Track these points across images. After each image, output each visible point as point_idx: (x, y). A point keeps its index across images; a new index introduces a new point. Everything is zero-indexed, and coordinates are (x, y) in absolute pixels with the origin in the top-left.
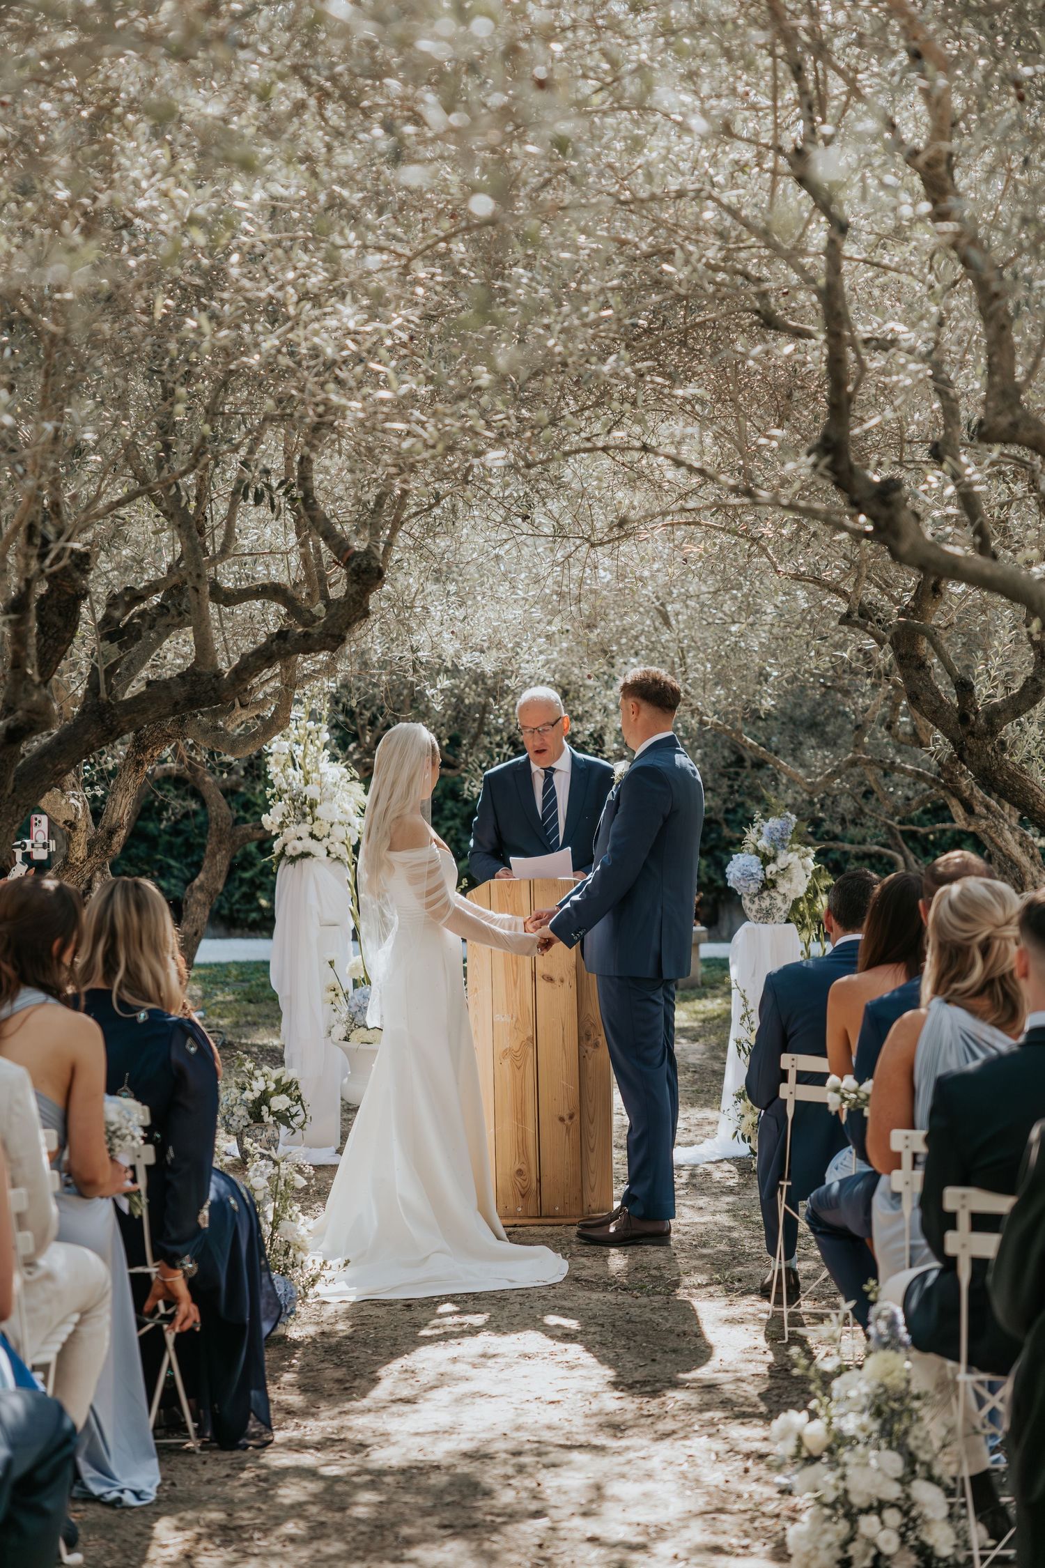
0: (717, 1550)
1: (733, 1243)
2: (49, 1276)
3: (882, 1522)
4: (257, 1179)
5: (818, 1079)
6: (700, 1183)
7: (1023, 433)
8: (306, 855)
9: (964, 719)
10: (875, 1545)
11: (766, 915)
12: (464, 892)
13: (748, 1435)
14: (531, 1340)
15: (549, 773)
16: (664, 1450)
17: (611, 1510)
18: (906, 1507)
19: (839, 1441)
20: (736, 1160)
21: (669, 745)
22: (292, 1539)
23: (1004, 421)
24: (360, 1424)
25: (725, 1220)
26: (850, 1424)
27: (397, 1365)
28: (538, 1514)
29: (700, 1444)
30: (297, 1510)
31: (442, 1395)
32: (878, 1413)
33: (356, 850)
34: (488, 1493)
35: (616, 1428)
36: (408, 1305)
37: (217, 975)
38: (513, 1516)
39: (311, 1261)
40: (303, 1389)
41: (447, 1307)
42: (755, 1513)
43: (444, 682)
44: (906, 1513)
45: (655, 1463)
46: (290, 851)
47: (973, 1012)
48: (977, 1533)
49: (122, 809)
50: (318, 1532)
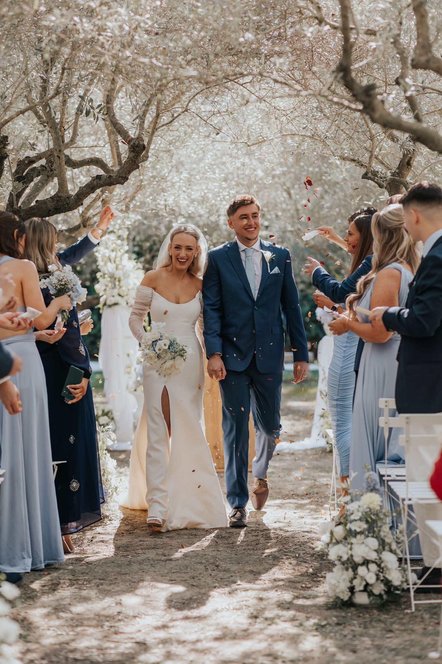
3: (368, 570)
7: (432, 64)
8: (116, 304)
10: (366, 581)
18: (379, 563)
19: (350, 534)
23: (423, 59)
26: (355, 526)
32: (366, 521)
44: (379, 566)
46: (109, 303)
48: (412, 577)
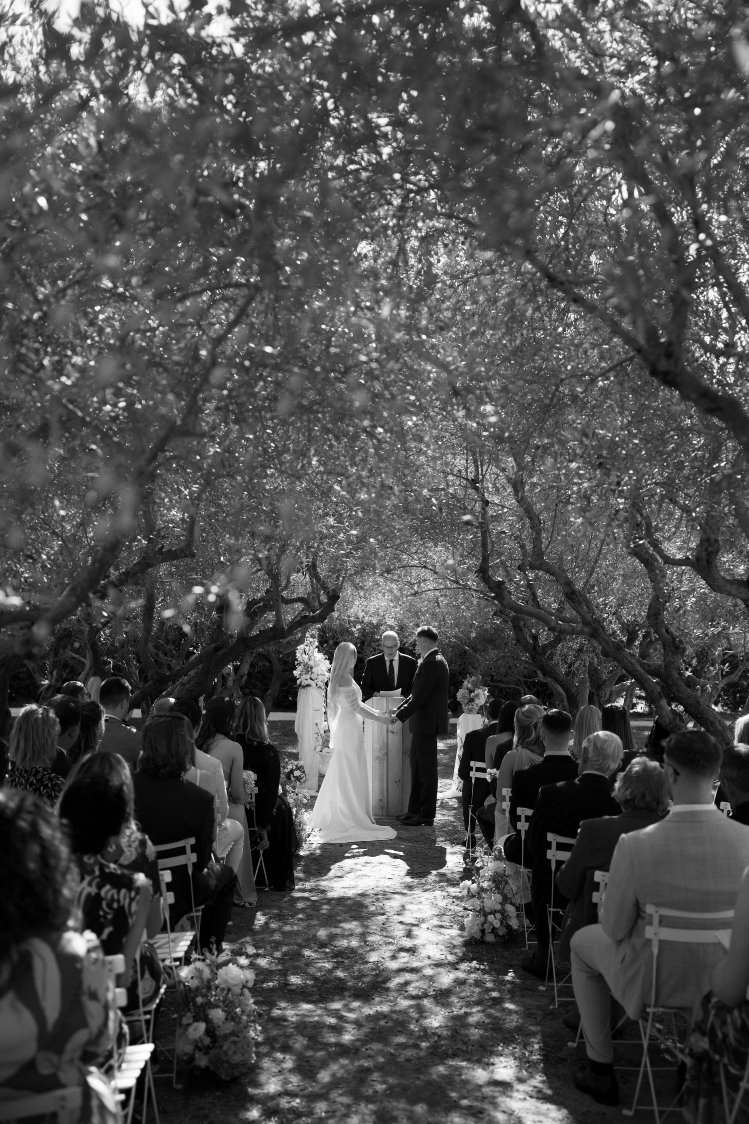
0: (442, 927)
1: (454, 827)
2: (225, 829)
3: (495, 917)
4: (290, 800)
5: (483, 770)
6: (444, 806)
8: (309, 685)
9: (535, 648)
10: (493, 925)
11: (470, 711)
12: (364, 701)
13: (453, 891)
14: (383, 858)
15: (391, 661)
16: (426, 894)
17: (407, 913)
18: (503, 912)
19: (482, 890)
20: (457, 798)
21: (436, 653)
22: (301, 919)
23: (538, 563)
24: (324, 884)
25: (451, 819)
26: (485, 885)
27: (337, 865)
28: (383, 914)
29: (438, 893)
30: (302, 910)
31: (352, 875)
32: (494, 881)
33: (327, 684)
34: (366, 907)
35: (410, 887)
36: (341, 845)
37: (273, 725)
38: (374, 914)
39: (308, 829)
40: (304, 872)
41: (354, 846)
42: (455, 915)
43: (359, 627)
44: (502, 914)
45: (423, 899)
46: (303, 684)
47: (533, 751)
48: (526, 922)
49: (245, 669)
50: (309, 917)
